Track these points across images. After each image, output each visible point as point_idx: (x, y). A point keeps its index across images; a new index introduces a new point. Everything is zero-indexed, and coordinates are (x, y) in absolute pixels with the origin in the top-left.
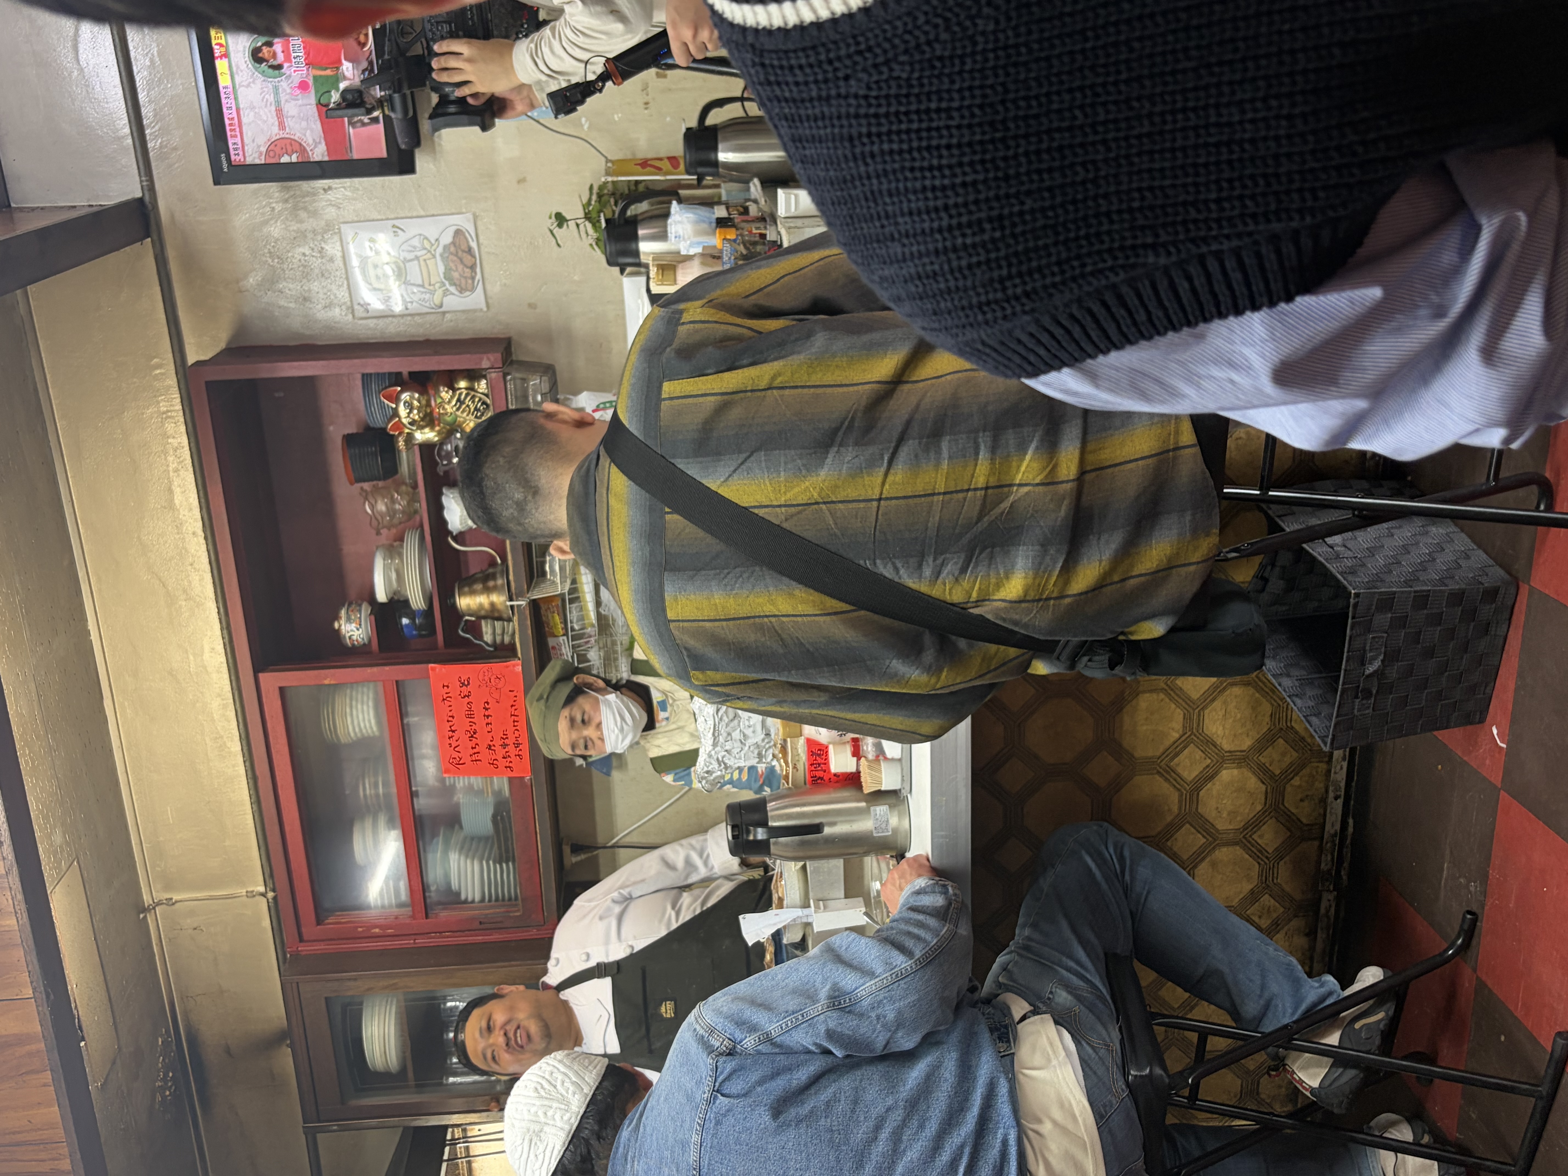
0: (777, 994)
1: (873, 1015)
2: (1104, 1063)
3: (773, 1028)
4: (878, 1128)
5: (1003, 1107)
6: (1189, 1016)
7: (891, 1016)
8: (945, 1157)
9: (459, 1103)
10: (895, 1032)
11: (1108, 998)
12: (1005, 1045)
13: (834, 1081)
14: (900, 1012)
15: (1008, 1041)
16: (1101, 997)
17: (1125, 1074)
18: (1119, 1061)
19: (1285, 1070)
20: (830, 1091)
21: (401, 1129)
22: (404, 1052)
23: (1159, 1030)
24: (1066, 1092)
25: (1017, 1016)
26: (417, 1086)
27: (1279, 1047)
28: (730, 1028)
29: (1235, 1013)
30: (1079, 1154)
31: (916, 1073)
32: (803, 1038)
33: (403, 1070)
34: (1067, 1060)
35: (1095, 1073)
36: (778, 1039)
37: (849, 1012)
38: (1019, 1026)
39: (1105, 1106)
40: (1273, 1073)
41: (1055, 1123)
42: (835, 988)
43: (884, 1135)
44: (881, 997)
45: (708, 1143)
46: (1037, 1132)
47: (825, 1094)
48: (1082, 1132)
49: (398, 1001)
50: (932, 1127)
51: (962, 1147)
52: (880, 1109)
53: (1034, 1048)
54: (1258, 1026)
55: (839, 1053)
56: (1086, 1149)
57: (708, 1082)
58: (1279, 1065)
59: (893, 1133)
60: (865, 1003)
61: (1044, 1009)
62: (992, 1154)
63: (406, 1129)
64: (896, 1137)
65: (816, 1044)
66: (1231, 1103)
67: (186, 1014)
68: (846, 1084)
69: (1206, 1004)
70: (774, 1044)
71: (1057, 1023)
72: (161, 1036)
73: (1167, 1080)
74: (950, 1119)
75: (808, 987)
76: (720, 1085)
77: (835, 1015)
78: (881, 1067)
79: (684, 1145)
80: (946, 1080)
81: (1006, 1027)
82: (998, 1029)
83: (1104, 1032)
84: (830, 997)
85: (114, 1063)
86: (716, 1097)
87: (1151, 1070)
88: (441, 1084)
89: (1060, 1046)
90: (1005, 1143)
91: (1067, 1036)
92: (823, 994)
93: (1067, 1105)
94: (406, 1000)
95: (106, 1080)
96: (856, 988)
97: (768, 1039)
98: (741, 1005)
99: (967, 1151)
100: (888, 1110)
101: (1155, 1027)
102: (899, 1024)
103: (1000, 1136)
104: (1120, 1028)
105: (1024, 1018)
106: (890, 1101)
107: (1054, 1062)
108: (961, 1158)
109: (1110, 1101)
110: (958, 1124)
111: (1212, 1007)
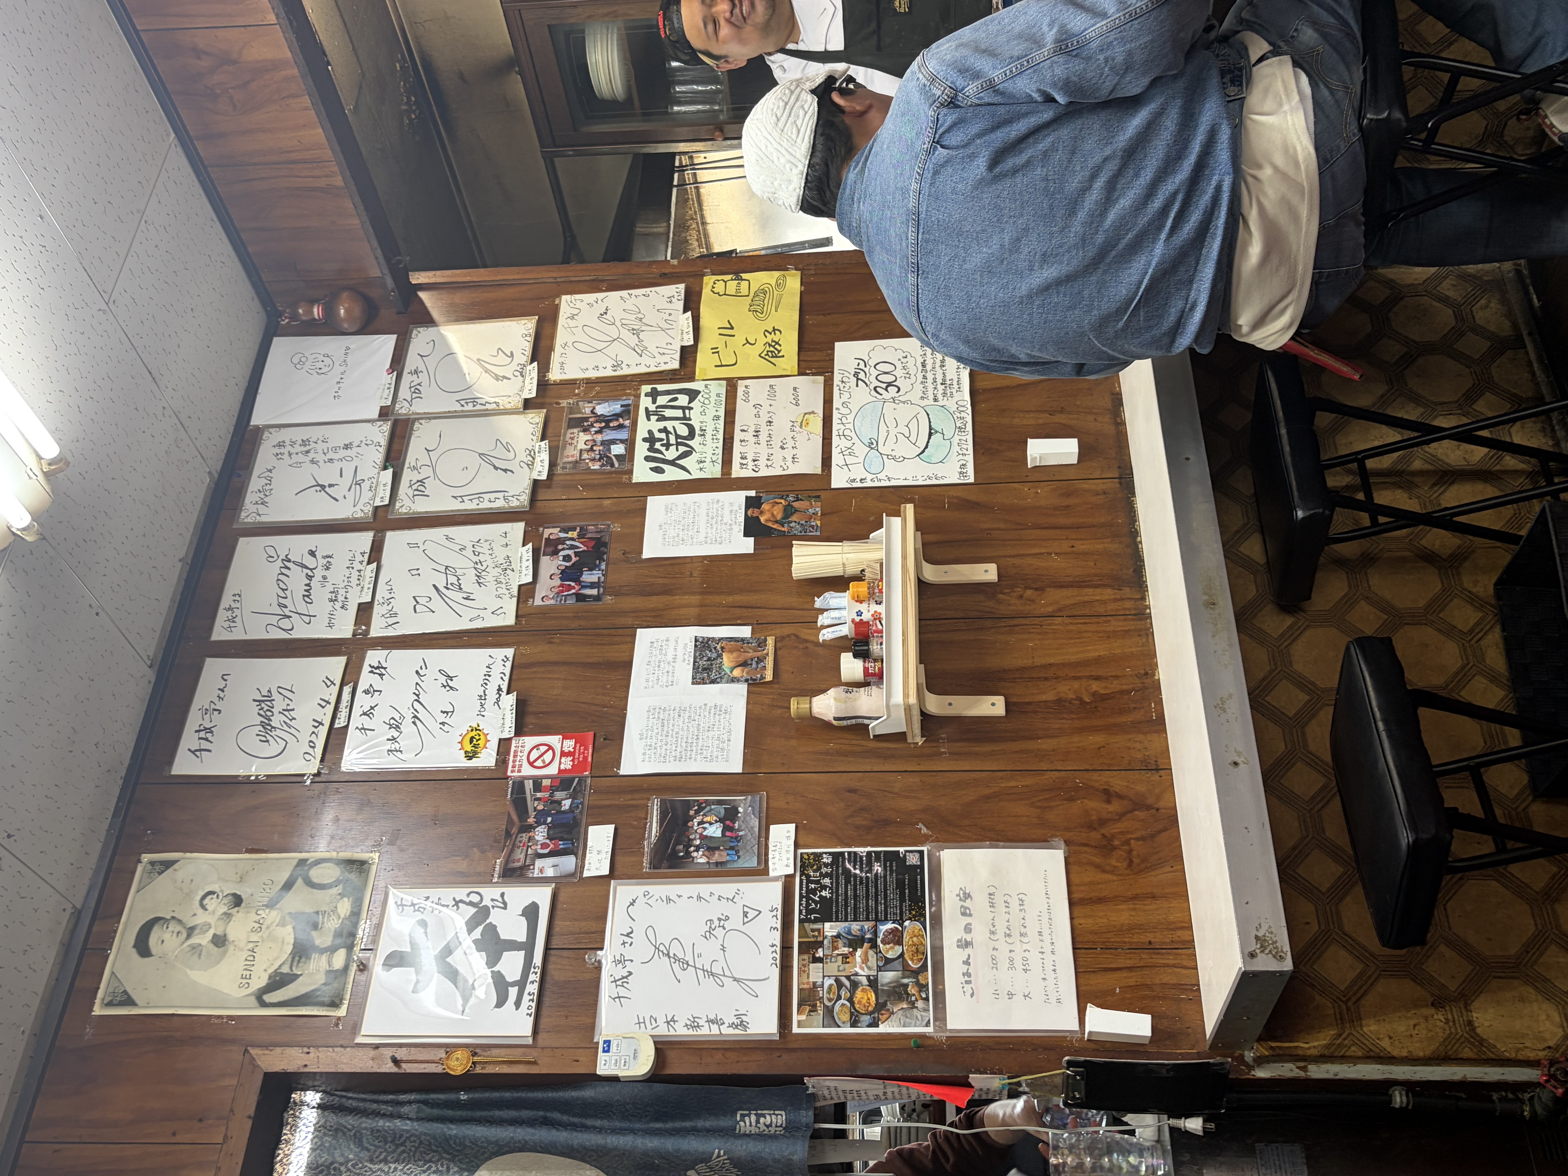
0: (1002, 39)
1: (1101, 57)
2: (1339, 107)
3: (996, 74)
4: (1093, 177)
5: (1223, 154)
6: (1443, 55)
7: (1120, 59)
8: (1157, 203)
9: (684, 131)
10: (1123, 76)
11: (1358, 35)
12: (1236, 89)
13: (1054, 131)
14: (1130, 54)
15: (1241, 85)
16: (1350, 35)
17: (1360, 117)
18: (1356, 104)
19: (1537, 114)
20: (1049, 140)
21: (631, 155)
22: (629, 81)
23: (1408, 72)
24: (1293, 138)
25: (1254, 58)
26: (644, 114)
27: (1537, 89)
28: (953, 75)
29: (1497, 53)
30: (1295, 200)
31: (1137, 121)
32: (1026, 86)
33: (629, 99)
34: (1300, 105)
35: (1327, 117)
36: (1001, 86)
37: (1076, 56)
38: (1255, 69)
39: (1331, 151)
40: (1523, 117)
41: (1276, 168)
42: (1063, 30)
43: (1099, 183)
44: (1111, 38)
45: (926, 191)
46: (1255, 177)
47: (1044, 144)
48: (1303, 178)
49: (619, 29)
50: (1147, 175)
51: (1174, 194)
52: (1097, 158)
53: (1266, 91)
54: (1520, 66)
55: (1061, 99)
56: (1303, 194)
57: (929, 133)
58: (1533, 108)
59: (1108, 182)
60: (1093, 45)
61: (1285, 48)
62: (1205, 200)
63: (636, 155)
64: (1111, 187)
65: (1039, 91)
66: (1468, 146)
67: (417, 39)
68: (1065, 132)
69: (1467, 41)
70: (997, 92)
71: (1296, 64)
72: (399, 61)
73: (1404, 124)
74: (1165, 168)
75: (1034, 30)
76: (940, 138)
77: (1061, 59)
78: (1103, 115)
79: (905, 191)
80: (1167, 129)
81: (1240, 69)
82: (1230, 71)
83: (1346, 74)
84: (1057, 41)
85: (361, 87)
86: (936, 147)
87: (1389, 114)
88: (667, 113)
89: (1295, 90)
90: (1218, 189)
91: (1304, 79)
92: (1050, 36)
93: (1291, 151)
94: (626, 29)
95: (357, 103)
96: (1085, 30)
97: (991, 86)
98: (964, 52)
99: (1180, 197)
100: (1106, 160)
101: (1404, 67)
102: (1128, 67)
103: (1214, 183)
104: (1365, 69)
105: (1261, 59)
106: (1108, 151)
107: (1286, 107)
108: (1173, 204)
109: (1338, 147)
110: (1174, 172)
111: (1473, 44)
